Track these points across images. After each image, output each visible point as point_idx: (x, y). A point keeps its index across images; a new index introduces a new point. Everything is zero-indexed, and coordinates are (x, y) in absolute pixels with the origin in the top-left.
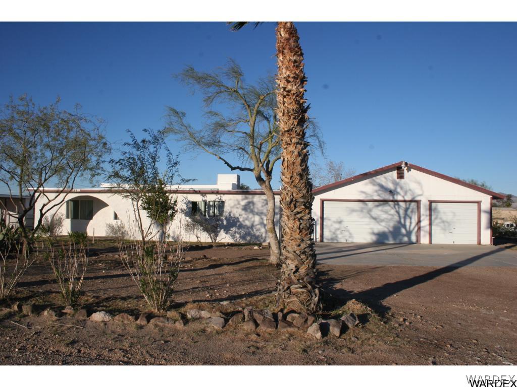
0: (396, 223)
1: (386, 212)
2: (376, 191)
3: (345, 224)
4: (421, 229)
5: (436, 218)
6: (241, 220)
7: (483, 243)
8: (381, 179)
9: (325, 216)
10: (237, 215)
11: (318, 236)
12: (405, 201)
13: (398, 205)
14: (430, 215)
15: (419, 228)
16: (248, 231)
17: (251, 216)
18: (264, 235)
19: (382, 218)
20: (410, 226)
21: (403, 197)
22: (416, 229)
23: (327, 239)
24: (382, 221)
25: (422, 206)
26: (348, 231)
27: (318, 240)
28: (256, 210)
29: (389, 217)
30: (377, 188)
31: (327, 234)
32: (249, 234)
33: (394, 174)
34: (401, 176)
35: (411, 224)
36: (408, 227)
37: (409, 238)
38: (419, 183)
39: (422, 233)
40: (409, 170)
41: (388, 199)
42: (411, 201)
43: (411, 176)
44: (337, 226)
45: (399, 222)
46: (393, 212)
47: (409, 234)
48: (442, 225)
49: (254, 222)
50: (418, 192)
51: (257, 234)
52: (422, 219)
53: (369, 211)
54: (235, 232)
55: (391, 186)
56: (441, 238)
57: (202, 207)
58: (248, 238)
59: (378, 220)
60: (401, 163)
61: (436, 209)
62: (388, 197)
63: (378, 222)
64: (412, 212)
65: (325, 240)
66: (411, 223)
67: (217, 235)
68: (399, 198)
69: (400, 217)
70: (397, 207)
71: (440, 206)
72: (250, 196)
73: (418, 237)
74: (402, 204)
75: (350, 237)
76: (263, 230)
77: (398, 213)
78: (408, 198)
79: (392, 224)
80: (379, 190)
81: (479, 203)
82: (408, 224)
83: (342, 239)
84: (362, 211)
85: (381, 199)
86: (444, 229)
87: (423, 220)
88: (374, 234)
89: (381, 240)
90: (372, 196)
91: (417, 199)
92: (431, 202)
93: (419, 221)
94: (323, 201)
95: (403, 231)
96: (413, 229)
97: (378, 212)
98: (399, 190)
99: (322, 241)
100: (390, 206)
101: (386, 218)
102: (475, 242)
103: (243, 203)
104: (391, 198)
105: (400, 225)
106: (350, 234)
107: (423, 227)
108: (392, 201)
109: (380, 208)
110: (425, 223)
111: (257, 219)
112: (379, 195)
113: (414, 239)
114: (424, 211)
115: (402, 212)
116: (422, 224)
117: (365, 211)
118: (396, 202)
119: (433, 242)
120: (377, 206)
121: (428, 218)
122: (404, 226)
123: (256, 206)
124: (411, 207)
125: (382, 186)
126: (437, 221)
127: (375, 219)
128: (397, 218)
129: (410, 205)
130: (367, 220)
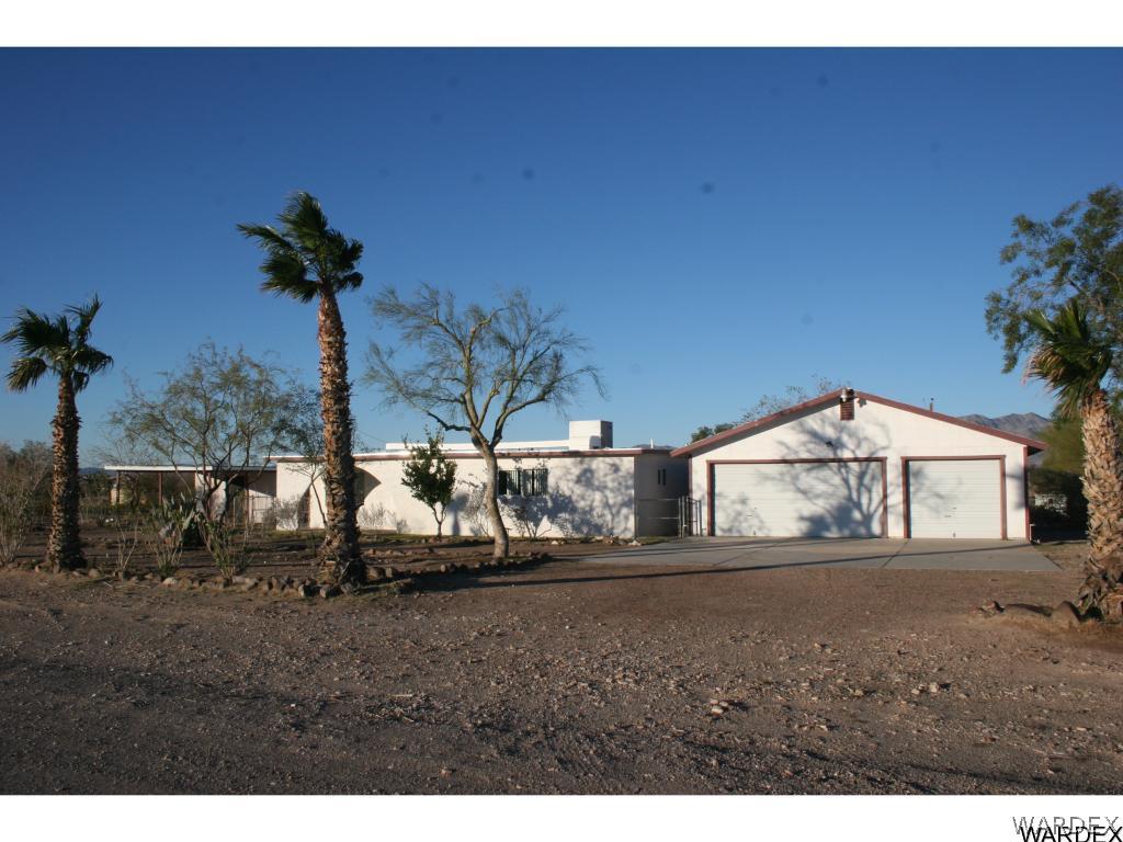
0: (844, 501)
1: (825, 481)
2: (804, 444)
3: (752, 504)
4: (889, 510)
5: (918, 490)
6: (574, 498)
7: (1010, 536)
8: (812, 421)
9: (717, 490)
10: (568, 493)
11: (705, 526)
12: (856, 460)
13: (846, 467)
14: (906, 484)
15: (885, 509)
16: (585, 520)
17: (590, 492)
18: (610, 526)
19: (818, 492)
20: (869, 504)
21: (853, 452)
22: (881, 509)
23: (723, 530)
24: (818, 496)
25: (888, 468)
26: (758, 517)
27: (705, 532)
28: (596, 483)
29: (830, 490)
30: (804, 438)
31: (720, 518)
32: (587, 523)
33: (837, 409)
34: (848, 414)
35: (871, 501)
36: (865, 507)
37: (868, 528)
38: (883, 426)
39: (891, 519)
40: (862, 403)
41: (828, 457)
42: (869, 460)
43: (866, 413)
44: (739, 507)
45: (849, 498)
46: (837, 480)
47: (868, 518)
48: (933, 501)
49: (593, 501)
50: (881, 441)
51: (599, 521)
52: (889, 491)
53: (795, 478)
54: (566, 520)
55: (830, 432)
56: (928, 527)
57: (515, 477)
58: (585, 530)
59: (810, 495)
60: (841, 391)
61: (918, 473)
62: (827, 453)
63: (809, 499)
64: (873, 478)
65: (718, 532)
66: (870, 499)
67: (537, 525)
68: (847, 454)
69: (849, 488)
70: (843, 470)
71: (931, 469)
72: (587, 459)
73: (884, 524)
74: (854, 466)
75: (760, 529)
76: (609, 517)
77: (846, 481)
78: (861, 454)
79: (834, 502)
80: (811, 442)
81: (1001, 458)
82: (864, 501)
83: (750, 529)
84: (782, 480)
85: (813, 457)
86: (936, 510)
87: (892, 493)
88: (802, 518)
89: (816, 529)
90: (796, 452)
91: (881, 454)
92: (906, 462)
93: (885, 496)
94: (711, 466)
95: (857, 515)
96: (875, 511)
97: (809, 479)
98: (845, 438)
99: (712, 532)
100: (830, 469)
101: (825, 490)
102: (998, 535)
103: (576, 471)
104: (831, 456)
105: (851, 505)
106: (761, 521)
107: (892, 506)
108: (833, 460)
109: (814, 474)
110: (896, 498)
111: (598, 496)
112: (809, 451)
113: (876, 528)
114: (894, 474)
115: (853, 481)
116: (890, 501)
117: (788, 478)
118: (841, 461)
119: (914, 535)
120: (809, 470)
121: (901, 489)
122: (858, 506)
123: (596, 475)
124: (870, 471)
125: (814, 435)
126: (922, 495)
127: (804, 492)
128: (844, 492)
129: (868, 466)
130: (791, 495)
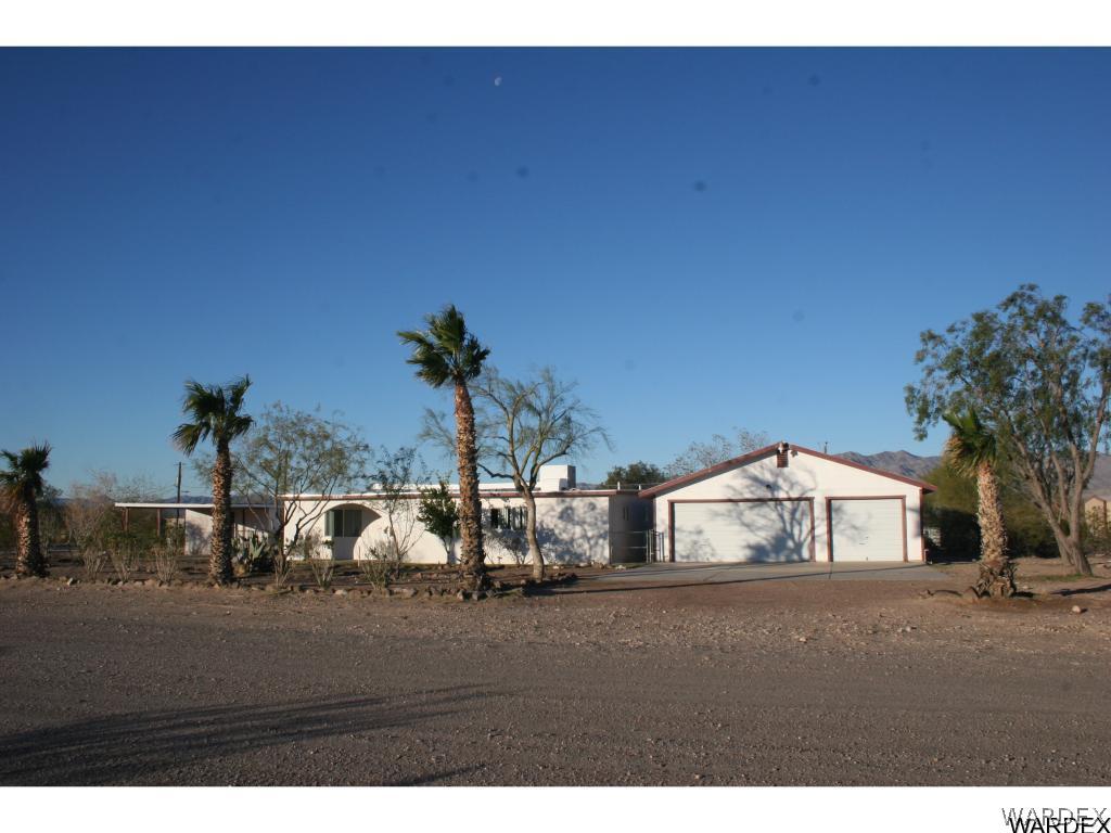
0: (780, 533)
1: (764, 517)
2: (747, 487)
3: (706, 535)
4: (816, 539)
5: (838, 523)
6: (557, 532)
7: (910, 558)
8: (754, 469)
9: (677, 525)
10: (552, 526)
11: (667, 553)
12: (789, 499)
13: (781, 504)
14: (830, 519)
15: (813, 538)
16: (566, 549)
17: (570, 527)
18: (588, 554)
19: (759, 525)
20: (800, 535)
21: (787, 493)
22: (810, 538)
23: (682, 557)
24: (759, 529)
25: (815, 505)
26: (709, 545)
27: (667, 559)
28: (576, 519)
29: (769, 523)
30: (749, 482)
31: (678, 547)
32: (568, 551)
33: (774, 458)
34: (783, 463)
35: (801, 532)
36: (796, 537)
37: (800, 554)
38: (811, 472)
39: (818, 546)
40: (794, 454)
41: (767, 497)
42: (799, 499)
43: (797, 462)
44: (695, 537)
45: (784, 530)
46: (774, 516)
47: (799, 546)
48: (849, 532)
49: (574, 534)
50: (810, 484)
51: (579, 551)
52: (816, 524)
53: (740, 514)
54: (550, 550)
55: (768, 477)
56: (847, 553)
57: (505, 514)
58: (567, 558)
59: (753, 528)
60: (778, 444)
61: (839, 509)
62: (765, 493)
63: (752, 531)
64: (803, 514)
65: (678, 559)
66: (801, 531)
67: (524, 554)
68: (782, 495)
69: (784, 522)
70: (779, 508)
71: (849, 506)
72: (568, 500)
73: (812, 551)
74: (788, 504)
75: (713, 555)
76: (586, 546)
77: (781, 516)
78: (795, 494)
79: (772, 533)
80: (752, 486)
81: (902, 498)
82: (796, 532)
83: (706, 556)
84: (730, 516)
85: (755, 497)
86: (852, 539)
87: (819, 526)
88: (750, 547)
89: (759, 555)
90: (741, 494)
91: (809, 495)
92: (829, 501)
93: (813, 528)
94: (672, 504)
95: (790, 544)
96: (805, 540)
97: (750, 515)
98: (780, 482)
99: (673, 559)
100: (769, 506)
101: (764, 525)
102: (901, 559)
103: (559, 509)
104: (769, 496)
105: (785, 536)
106: (713, 550)
107: (818, 536)
108: (771, 500)
109: (756, 510)
110: (821, 529)
111: (578, 530)
112: (752, 492)
113: (806, 554)
114: (819, 511)
115: (787, 516)
116: (817, 532)
117: (734, 514)
118: (778, 501)
119: (836, 559)
120: (751, 508)
121: (825, 523)
122: (791, 536)
123: (576, 512)
124: (800, 509)
125: (755, 479)
126: (842, 527)
127: (748, 526)
128: (779, 525)
129: (798, 505)
130: (737, 528)
